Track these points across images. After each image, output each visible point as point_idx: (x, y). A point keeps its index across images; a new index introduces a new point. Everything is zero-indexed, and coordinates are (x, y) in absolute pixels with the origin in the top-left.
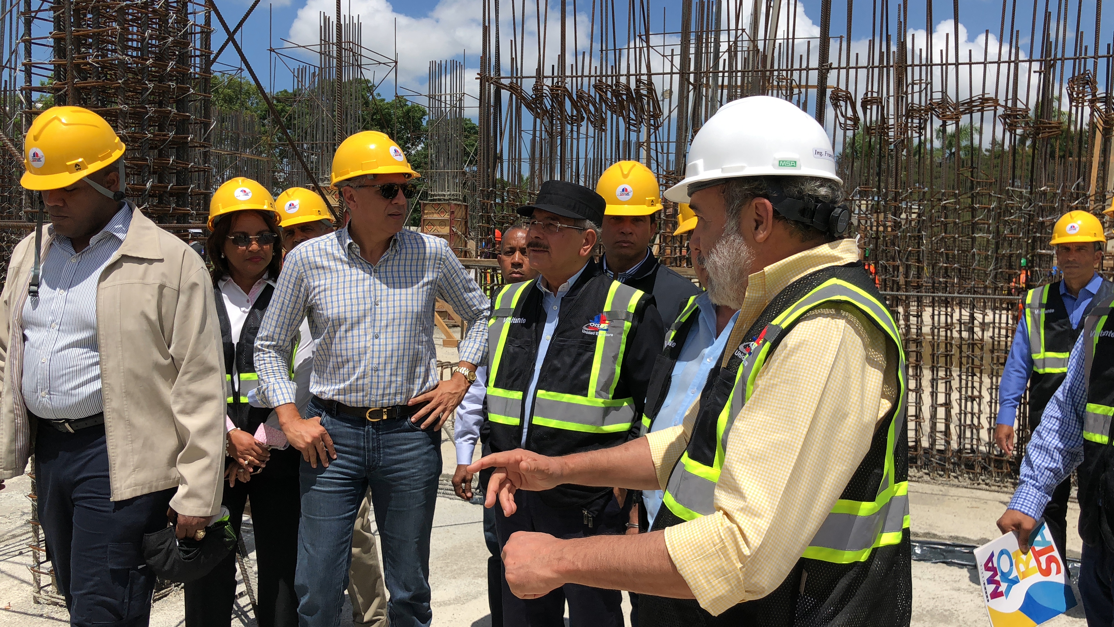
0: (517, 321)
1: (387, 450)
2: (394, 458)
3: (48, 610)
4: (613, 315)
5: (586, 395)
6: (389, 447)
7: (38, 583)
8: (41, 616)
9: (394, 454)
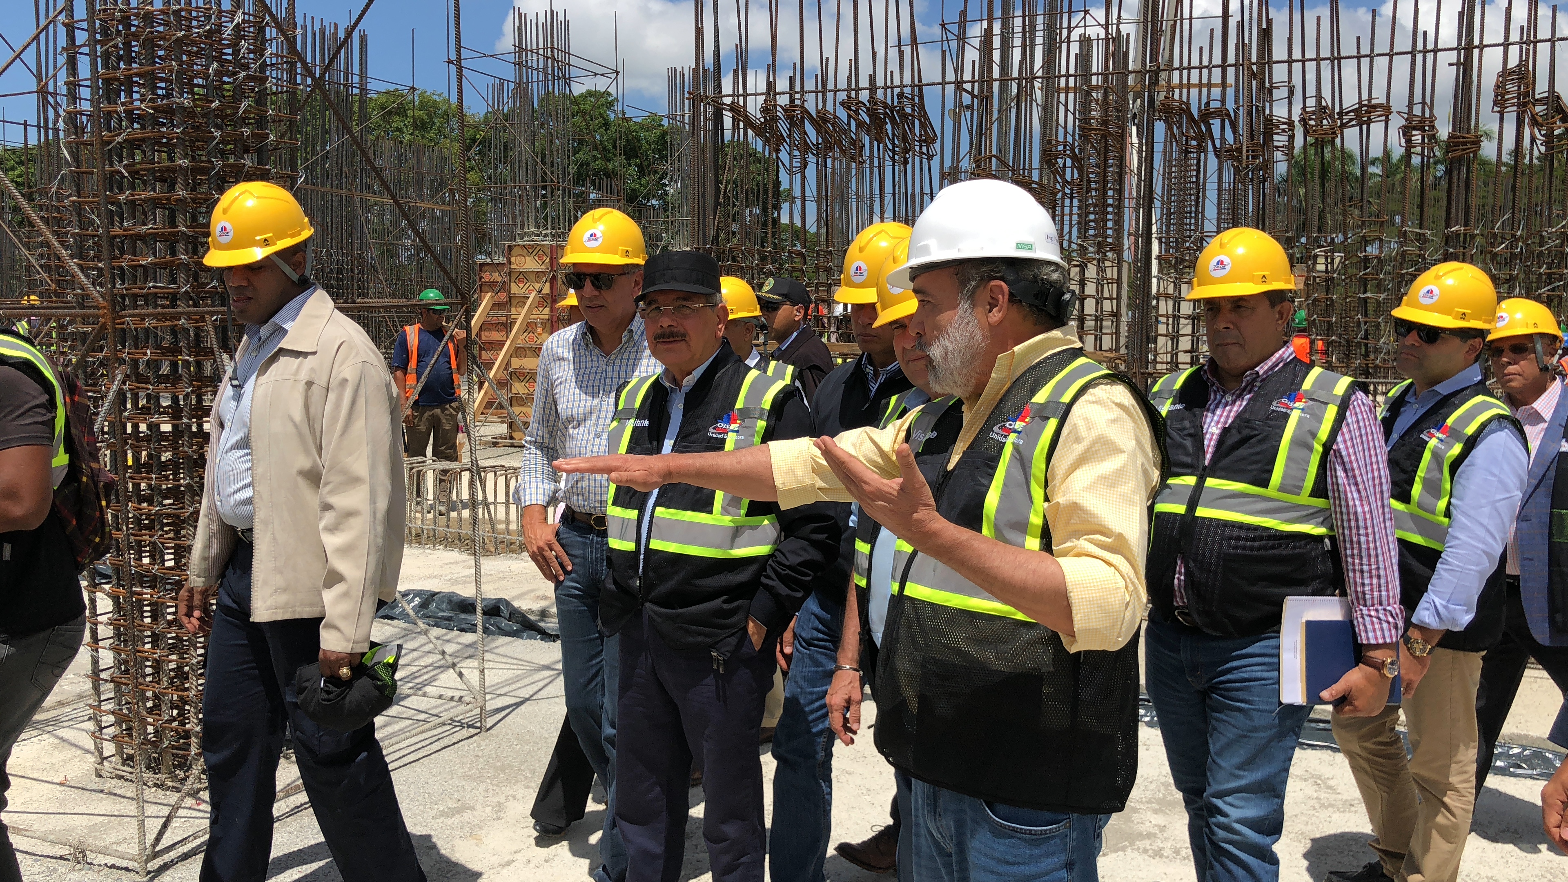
0: (639, 423)
3: (110, 784)
4: (745, 413)
5: (711, 512)
7: (101, 753)
8: (102, 791)
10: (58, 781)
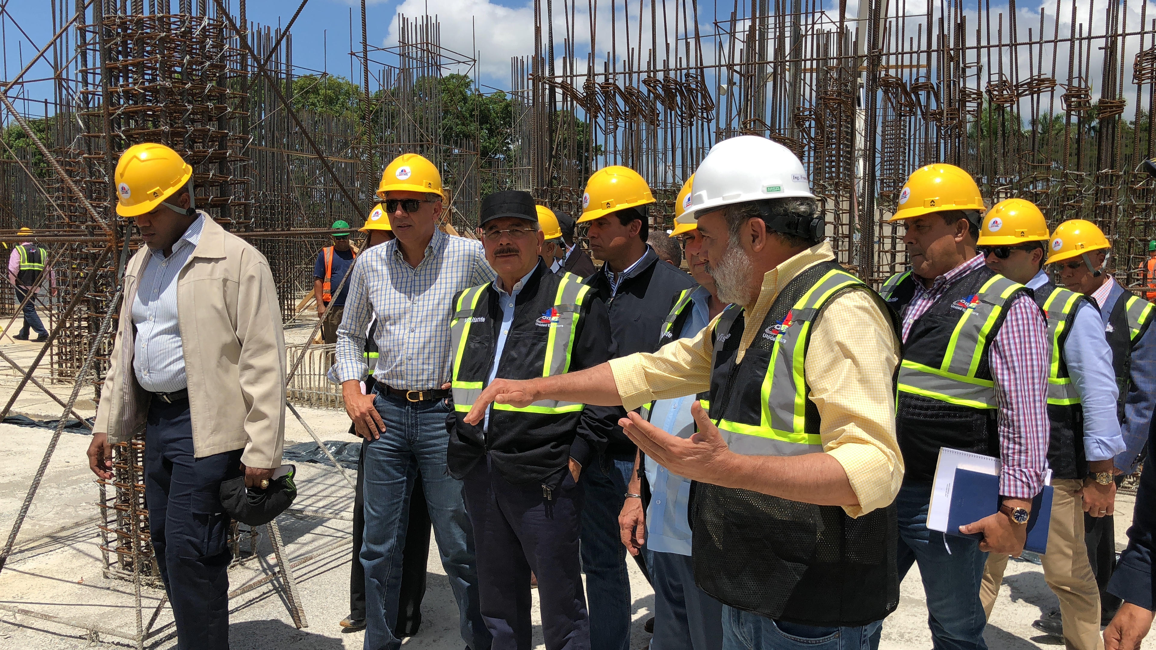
0: (476, 320)
1: (424, 427)
2: (429, 434)
4: (563, 308)
6: (425, 425)
9: (430, 431)
10: (76, 581)
